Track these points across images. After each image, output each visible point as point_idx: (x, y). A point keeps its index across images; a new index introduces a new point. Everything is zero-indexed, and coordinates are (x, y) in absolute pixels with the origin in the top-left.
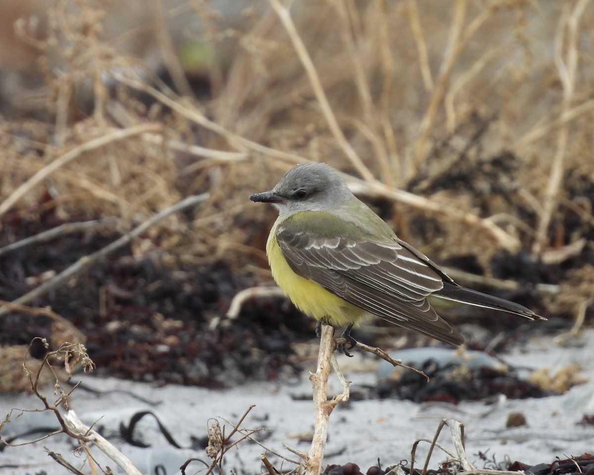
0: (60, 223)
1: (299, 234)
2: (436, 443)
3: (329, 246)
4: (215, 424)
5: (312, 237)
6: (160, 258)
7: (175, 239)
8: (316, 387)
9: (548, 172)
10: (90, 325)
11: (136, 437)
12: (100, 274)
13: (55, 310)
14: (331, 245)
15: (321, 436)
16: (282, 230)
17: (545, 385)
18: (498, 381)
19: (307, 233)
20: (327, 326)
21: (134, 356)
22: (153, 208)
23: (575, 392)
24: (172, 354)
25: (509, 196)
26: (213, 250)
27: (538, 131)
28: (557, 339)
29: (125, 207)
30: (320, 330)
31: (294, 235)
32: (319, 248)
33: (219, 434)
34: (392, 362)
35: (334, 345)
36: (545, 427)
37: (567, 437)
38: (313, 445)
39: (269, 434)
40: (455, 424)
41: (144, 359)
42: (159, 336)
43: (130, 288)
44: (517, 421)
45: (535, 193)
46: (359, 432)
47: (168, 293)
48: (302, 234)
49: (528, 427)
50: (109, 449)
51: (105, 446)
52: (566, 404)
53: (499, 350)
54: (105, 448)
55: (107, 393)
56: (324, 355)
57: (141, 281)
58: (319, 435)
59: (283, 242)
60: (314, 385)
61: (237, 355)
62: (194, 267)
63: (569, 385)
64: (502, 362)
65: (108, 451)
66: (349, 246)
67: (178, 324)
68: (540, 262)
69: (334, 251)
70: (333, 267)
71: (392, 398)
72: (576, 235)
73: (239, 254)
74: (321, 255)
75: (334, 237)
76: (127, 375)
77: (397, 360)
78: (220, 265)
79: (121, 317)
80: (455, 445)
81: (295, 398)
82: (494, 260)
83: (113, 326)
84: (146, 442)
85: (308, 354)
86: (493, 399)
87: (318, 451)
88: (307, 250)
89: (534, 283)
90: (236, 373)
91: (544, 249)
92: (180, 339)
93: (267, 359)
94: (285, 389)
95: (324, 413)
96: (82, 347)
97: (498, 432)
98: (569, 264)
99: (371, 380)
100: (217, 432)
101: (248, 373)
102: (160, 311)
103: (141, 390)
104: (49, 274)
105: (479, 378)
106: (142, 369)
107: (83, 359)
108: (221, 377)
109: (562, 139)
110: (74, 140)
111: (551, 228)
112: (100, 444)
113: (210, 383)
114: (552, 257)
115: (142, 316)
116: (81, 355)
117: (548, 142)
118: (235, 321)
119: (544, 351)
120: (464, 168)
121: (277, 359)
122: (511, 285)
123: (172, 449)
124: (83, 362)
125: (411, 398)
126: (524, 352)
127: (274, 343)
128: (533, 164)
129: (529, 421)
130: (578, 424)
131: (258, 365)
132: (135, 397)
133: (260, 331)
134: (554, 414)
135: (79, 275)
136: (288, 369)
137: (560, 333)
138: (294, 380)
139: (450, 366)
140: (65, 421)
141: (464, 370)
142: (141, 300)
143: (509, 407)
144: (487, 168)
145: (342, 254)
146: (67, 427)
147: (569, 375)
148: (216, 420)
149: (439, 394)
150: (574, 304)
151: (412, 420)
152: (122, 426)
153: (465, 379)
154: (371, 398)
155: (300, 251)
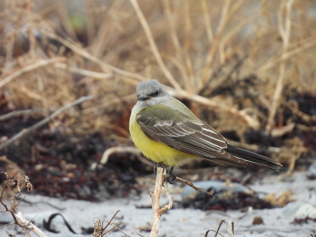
0: (10, 111)
1: (150, 118)
2: (219, 232)
3: (167, 124)
4: (98, 220)
5: (157, 120)
6: (65, 130)
7: (72, 121)
8: (154, 201)
9: (274, 87)
10: (27, 166)
11: (52, 227)
12: (32, 139)
13: (8, 158)
14: (168, 124)
15: (156, 228)
16: (140, 117)
17: (273, 202)
18: (248, 199)
19: (155, 118)
20: (160, 168)
21: (50, 184)
22: (60, 103)
23: (290, 206)
24: (71, 183)
25: (253, 99)
26: (93, 127)
27: (269, 64)
28: (280, 177)
29: (46, 102)
30: (156, 170)
31: (147, 119)
32: (162, 126)
33: (100, 226)
34: (195, 188)
35: (164, 178)
36: (274, 225)
37: (286, 230)
38: (152, 232)
39: (124, 227)
40: (229, 222)
41: (56, 185)
42: (64, 172)
43: (48, 147)
44: (258, 221)
45: (268, 98)
46: (173, 226)
47: (69, 150)
48: (152, 118)
49: (264, 225)
50: (40, 233)
51: (38, 231)
52: (285, 212)
53: (248, 182)
54: (37, 233)
55: (36, 204)
56: (158, 184)
57: (54, 143)
58: (155, 227)
59: (141, 123)
60: (153, 200)
61: (106, 184)
62: (83, 136)
63: (286, 202)
64: (250, 189)
65: (39, 234)
66: (178, 124)
67: (74, 166)
68: (270, 135)
69: (170, 127)
70: (170, 135)
71: (190, 208)
72: (289, 121)
73: (107, 129)
74: (163, 129)
75: (169, 119)
76: (46, 194)
77: (198, 187)
78: (97, 135)
79: (43, 162)
80: (229, 233)
81: (138, 207)
82: (245, 134)
83: (39, 167)
84: (57, 230)
85: (144, 183)
86: (245, 209)
87: (155, 235)
88: (156, 127)
89: (267, 146)
90: (105, 194)
91: (272, 128)
92: (75, 174)
93: (122, 186)
94: (132, 202)
95: (158, 215)
96: (27, 178)
97: (248, 227)
98: (286, 136)
99: (179, 198)
100: (99, 225)
101: (112, 193)
102: (65, 159)
103: (54, 202)
104: (4, 138)
105: (238, 197)
106: (55, 191)
107: (27, 184)
108: (98, 195)
109: (282, 69)
110: (18, 66)
111: (276, 117)
112: (35, 230)
113: (91, 199)
114: (277, 133)
115: (55, 161)
116: (26, 182)
117: (275, 70)
118: (105, 165)
119: (272, 183)
120: (230, 84)
121: (128, 186)
122: (254, 147)
123: (71, 234)
124: (27, 186)
125: (201, 208)
126: (261, 184)
127: (126, 177)
128: (267, 82)
129: (265, 221)
130: (291, 223)
131: (117, 189)
132: (51, 205)
133: (119, 170)
134: (279, 218)
135: (21, 139)
136: (133, 191)
137: (281, 174)
138: (137, 198)
139: (222, 191)
140: (16, 218)
141: (229, 193)
142: (54, 153)
143: (254, 213)
144: (242, 84)
145: (175, 128)
146: (17, 221)
147: (287, 197)
148: (99, 218)
149: (216, 206)
150: (288, 158)
151: (201, 220)
152: (44, 221)
153: (230, 198)
154: (179, 208)
155: (152, 127)
